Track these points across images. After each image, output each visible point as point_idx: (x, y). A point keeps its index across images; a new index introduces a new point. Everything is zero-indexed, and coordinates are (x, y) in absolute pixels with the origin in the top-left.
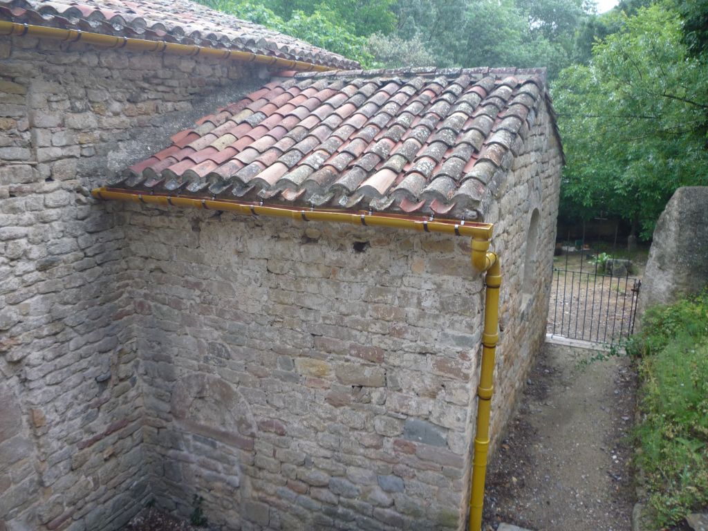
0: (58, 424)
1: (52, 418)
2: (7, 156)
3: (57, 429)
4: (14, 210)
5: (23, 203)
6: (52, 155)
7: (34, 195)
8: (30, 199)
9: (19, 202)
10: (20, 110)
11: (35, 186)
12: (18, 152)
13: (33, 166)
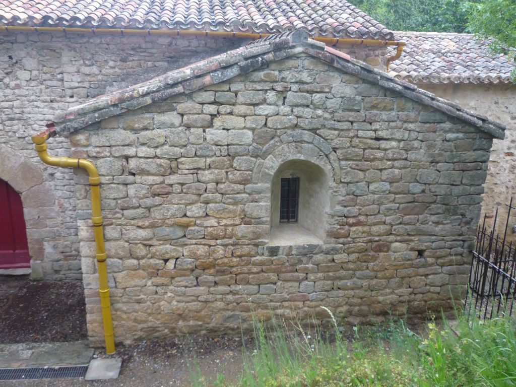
0: (70, 210)
1: (67, 206)
2: (49, 84)
3: (70, 213)
4: (52, 108)
5: (57, 106)
6: (72, 85)
7: (63, 103)
8: (60, 104)
9: (55, 105)
10: (56, 64)
11: (63, 99)
12: (55, 83)
13: (63, 90)
